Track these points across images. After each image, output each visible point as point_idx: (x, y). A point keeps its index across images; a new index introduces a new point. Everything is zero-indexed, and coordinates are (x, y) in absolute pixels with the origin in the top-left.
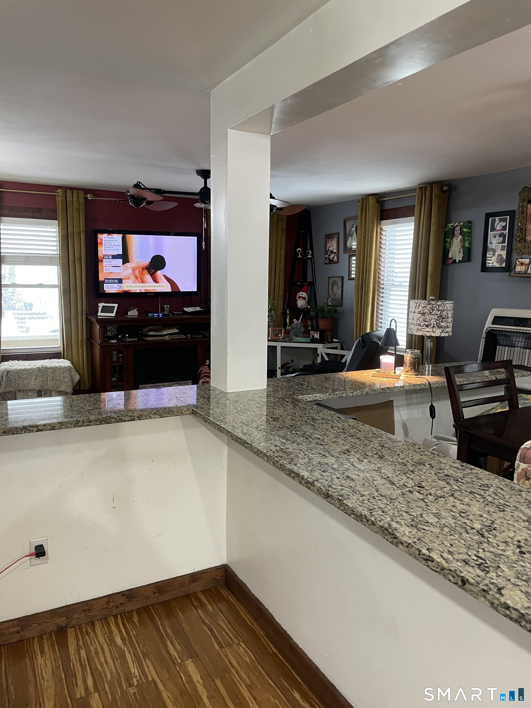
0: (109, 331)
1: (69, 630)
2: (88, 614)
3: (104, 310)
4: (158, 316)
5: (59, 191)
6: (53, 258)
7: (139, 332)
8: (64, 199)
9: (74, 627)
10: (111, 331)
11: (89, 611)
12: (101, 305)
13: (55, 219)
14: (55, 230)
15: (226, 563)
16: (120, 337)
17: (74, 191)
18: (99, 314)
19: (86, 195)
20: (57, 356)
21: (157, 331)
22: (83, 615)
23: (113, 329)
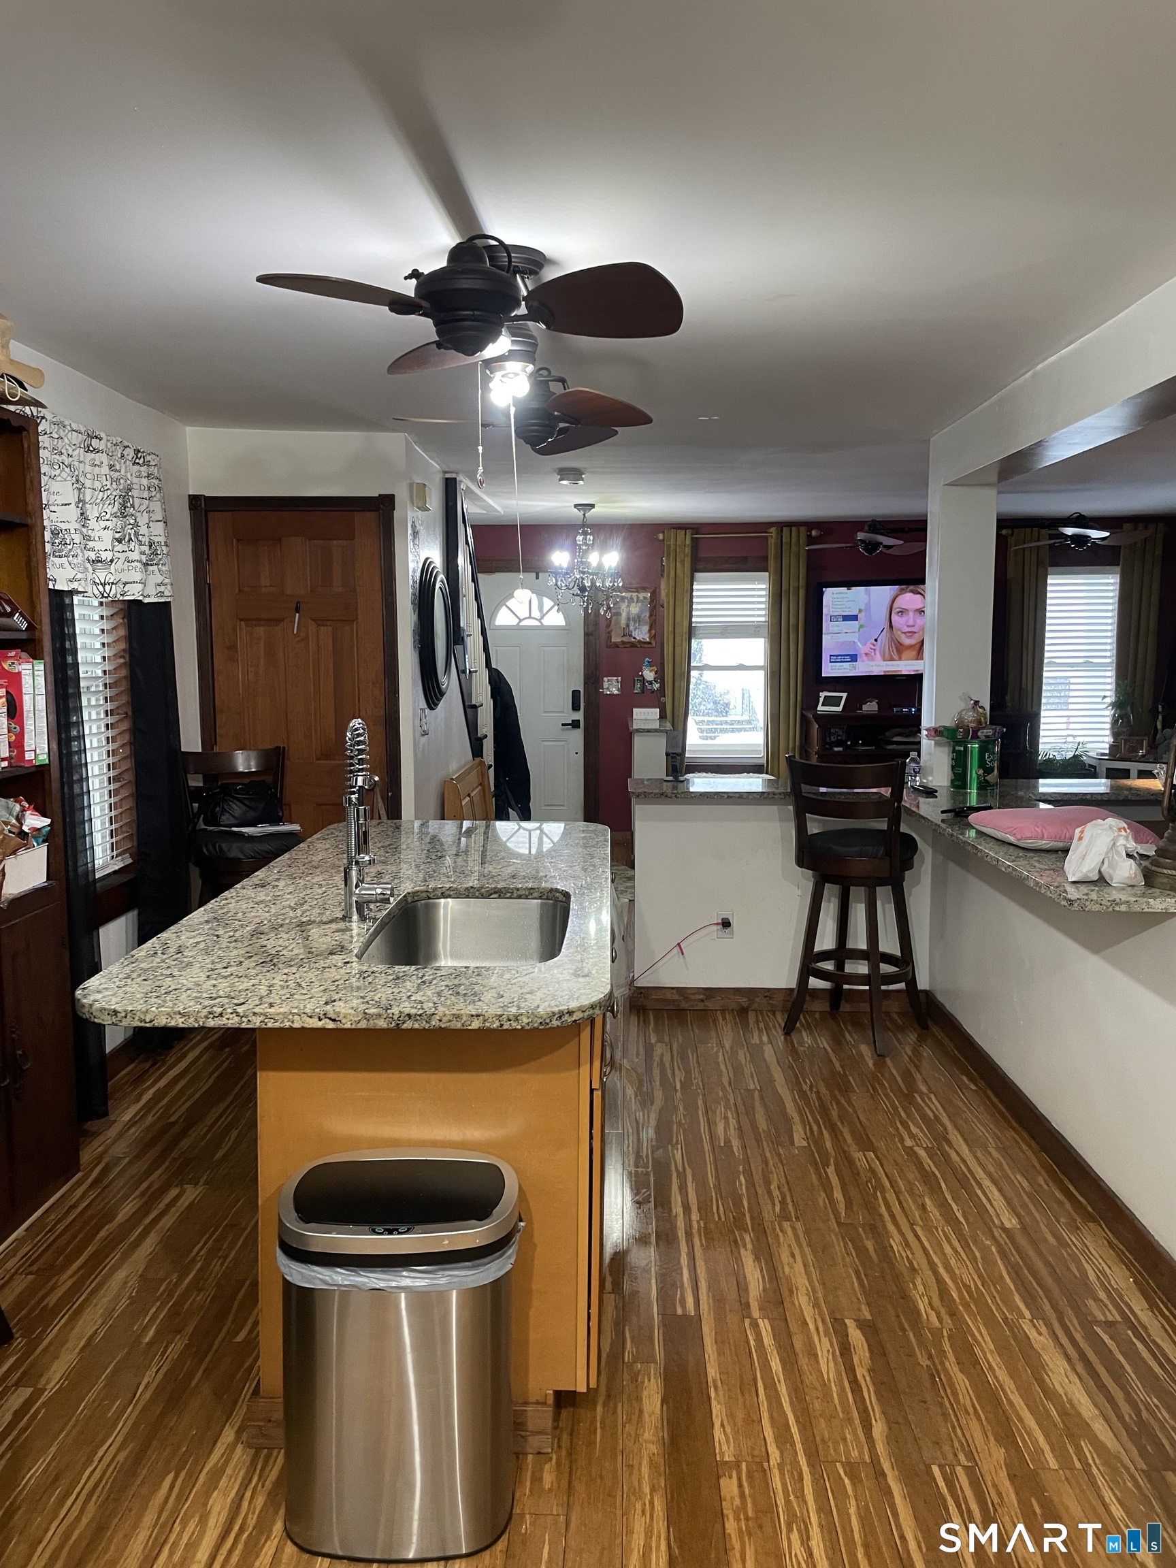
0: (834, 734)
1: (750, 1013)
2: (771, 1002)
3: (828, 701)
4: (910, 711)
5: (773, 530)
6: (759, 627)
7: (880, 737)
8: (779, 541)
9: (755, 1010)
10: (837, 733)
11: (771, 998)
12: (823, 695)
13: (766, 571)
14: (764, 586)
15: (928, 989)
16: (849, 743)
17: (794, 529)
18: (820, 708)
19: (811, 532)
20: (757, 769)
21: (906, 736)
22: (764, 1001)
23: (840, 732)
